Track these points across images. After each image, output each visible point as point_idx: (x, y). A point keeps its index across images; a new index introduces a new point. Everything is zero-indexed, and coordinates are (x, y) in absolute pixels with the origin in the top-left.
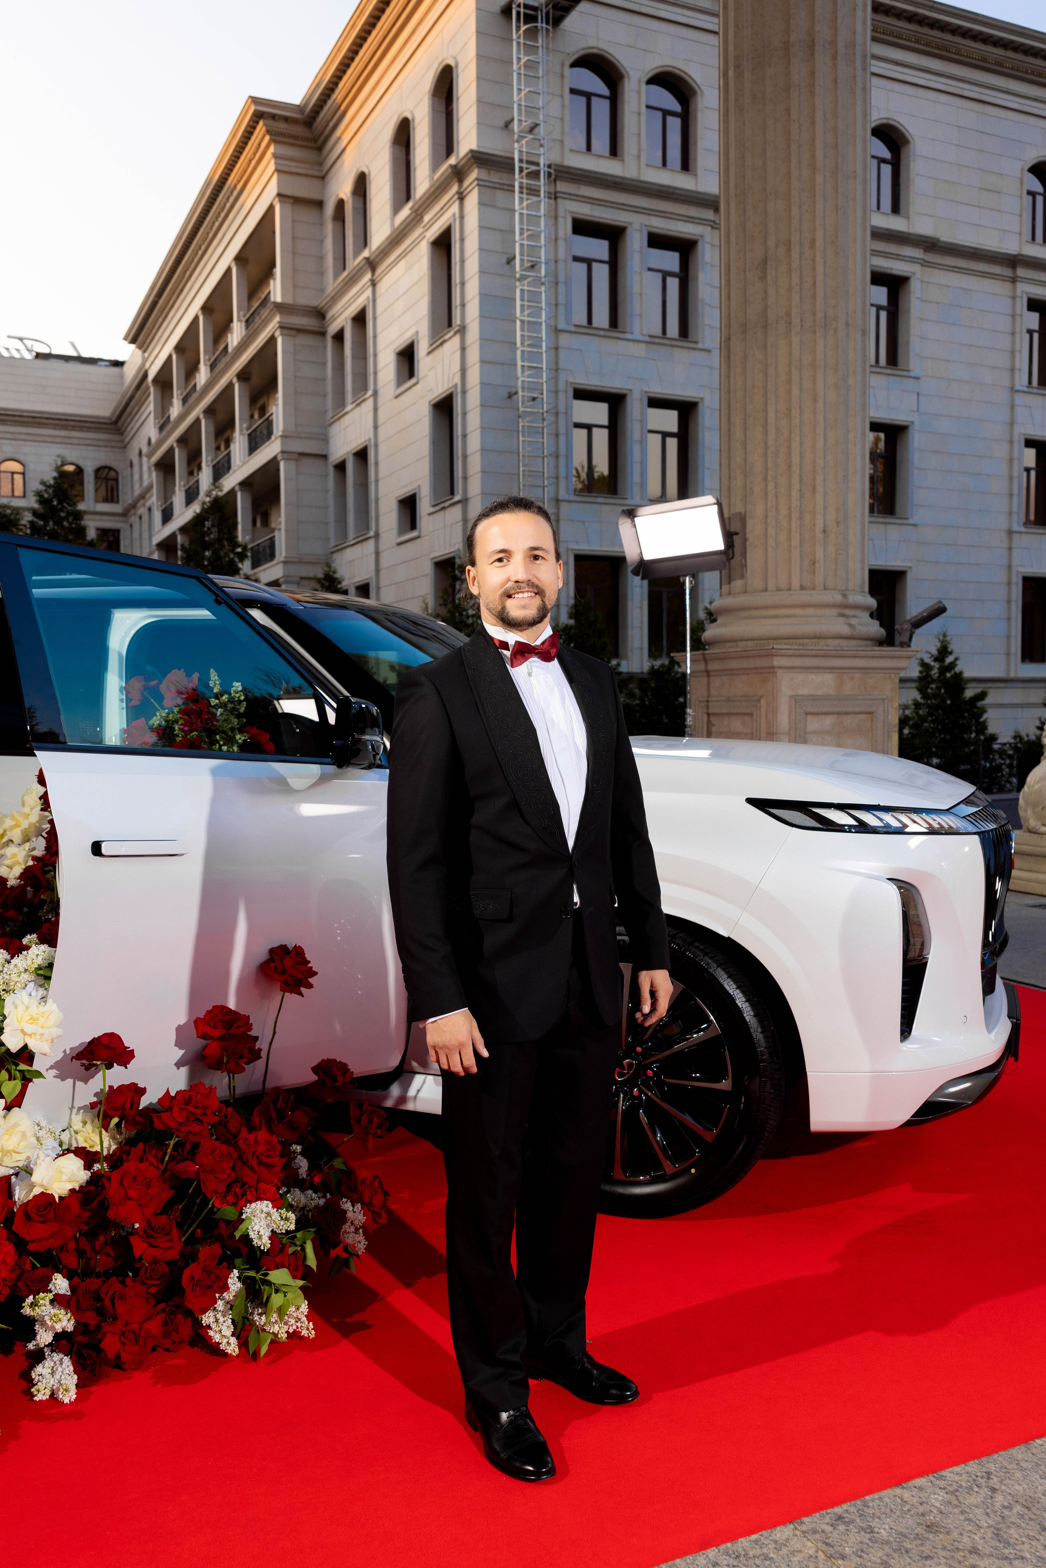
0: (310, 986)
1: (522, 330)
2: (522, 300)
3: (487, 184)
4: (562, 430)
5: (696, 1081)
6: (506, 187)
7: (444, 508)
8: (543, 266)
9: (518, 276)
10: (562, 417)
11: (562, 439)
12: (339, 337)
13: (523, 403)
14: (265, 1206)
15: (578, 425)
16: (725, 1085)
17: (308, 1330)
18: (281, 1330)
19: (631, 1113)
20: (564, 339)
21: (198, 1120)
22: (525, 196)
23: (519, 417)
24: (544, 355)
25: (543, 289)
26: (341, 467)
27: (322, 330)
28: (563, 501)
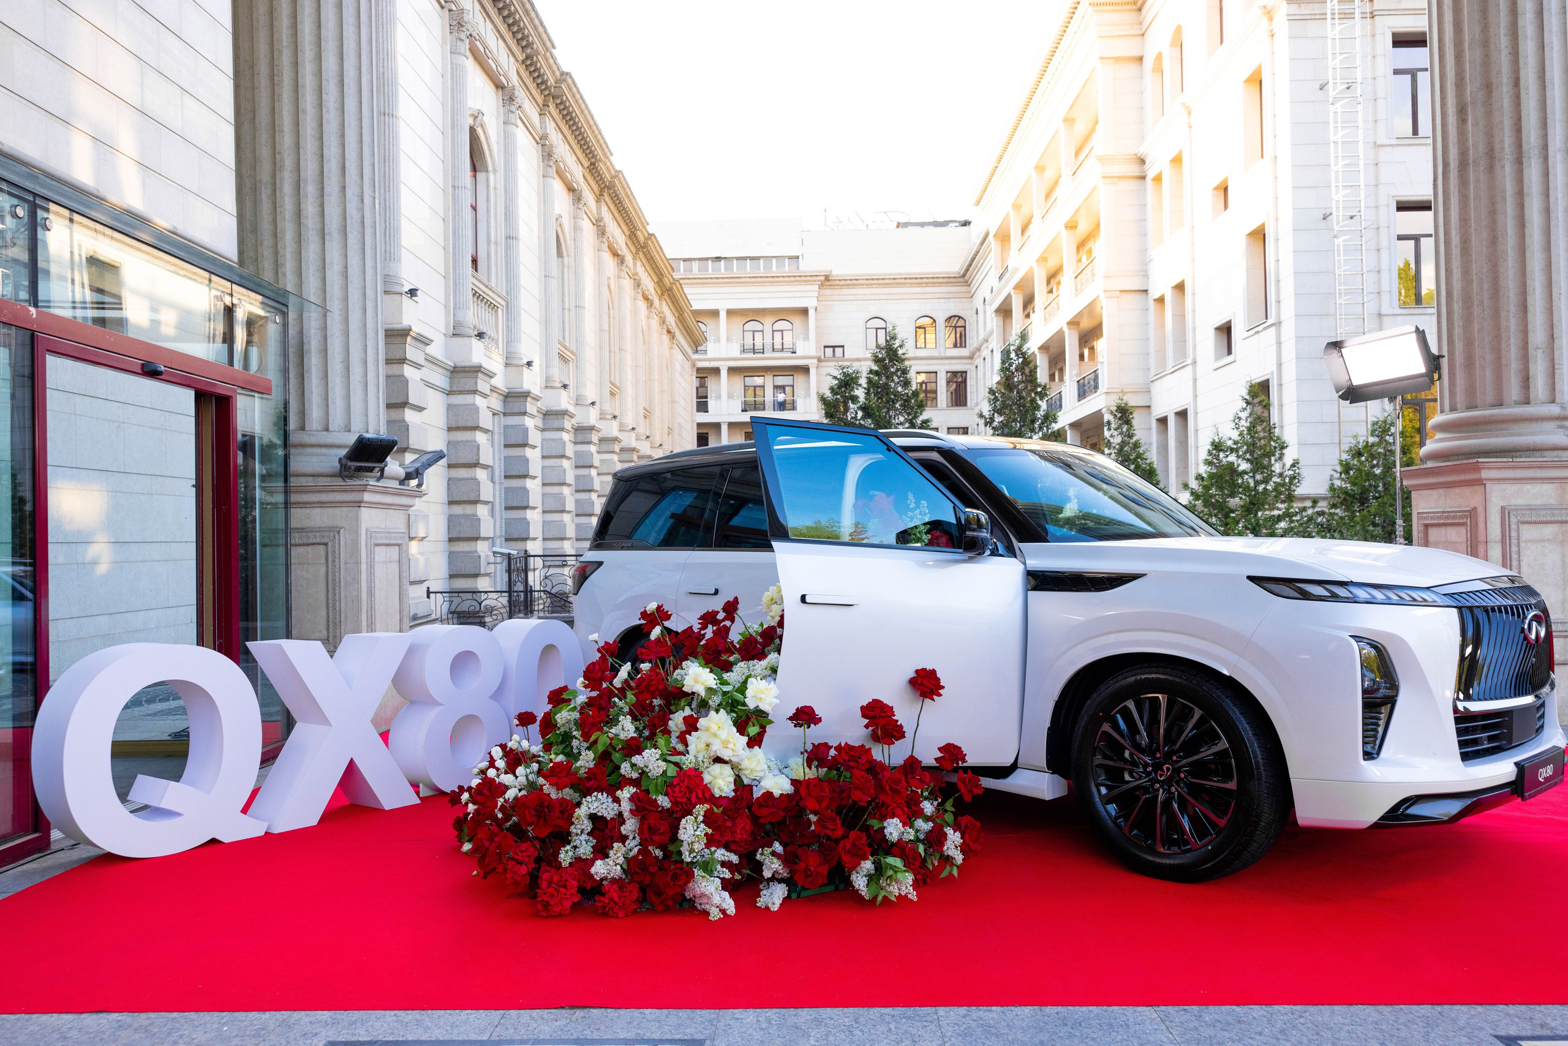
0: (940, 695)
1: (1336, 152)
2: (1336, 122)
3: (1297, 17)
4: (1384, 243)
5: (1214, 783)
6: (1317, 17)
7: (1257, 332)
8: (1359, 86)
9: (1331, 100)
10: (1383, 232)
11: (1384, 254)
12: (1158, 179)
13: (1338, 223)
14: (896, 821)
15: (1401, 238)
16: (1232, 785)
17: (913, 896)
18: (894, 890)
19: (1167, 803)
20: (1384, 154)
21: (856, 761)
22: (1337, 21)
23: (1335, 237)
24: (1362, 173)
25: (1360, 107)
26: (1161, 300)
27: (1142, 174)
28: (1387, 315)
